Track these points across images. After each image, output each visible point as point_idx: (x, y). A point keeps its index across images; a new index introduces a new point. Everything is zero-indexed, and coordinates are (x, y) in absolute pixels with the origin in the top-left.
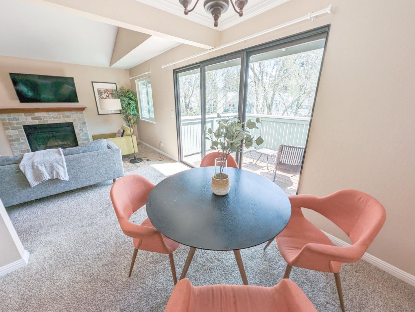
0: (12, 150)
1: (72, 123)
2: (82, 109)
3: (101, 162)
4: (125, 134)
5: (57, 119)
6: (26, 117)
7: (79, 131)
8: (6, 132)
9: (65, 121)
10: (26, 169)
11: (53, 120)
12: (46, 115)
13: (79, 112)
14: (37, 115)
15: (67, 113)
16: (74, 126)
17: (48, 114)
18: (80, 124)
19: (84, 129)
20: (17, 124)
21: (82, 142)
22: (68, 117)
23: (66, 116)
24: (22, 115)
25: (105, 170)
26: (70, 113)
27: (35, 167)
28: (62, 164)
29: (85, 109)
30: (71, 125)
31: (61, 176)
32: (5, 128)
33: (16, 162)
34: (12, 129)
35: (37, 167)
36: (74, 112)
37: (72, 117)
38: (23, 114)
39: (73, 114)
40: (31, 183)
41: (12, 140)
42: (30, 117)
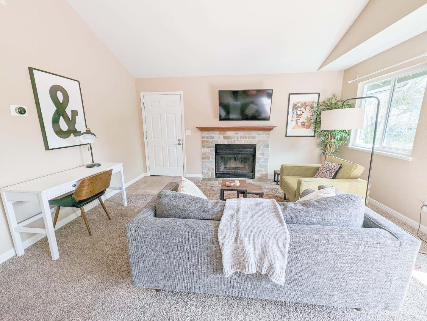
0: (202, 168)
1: (255, 145)
2: (270, 129)
3: (361, 263)
4: (340, 174)
5: (243, 139)
6: (219, 136)
7: (259, 155)
8: (203, 149)
9: (250, 142)
10: (226, 241)
11: (239, 141)
12: (235, 135)
13: (266, 132)
14: (228, 133)
15: (254, 133)
16: (257, 148)
17: (237, 133)
18: (263, 147)
19: (265, 154)
20: (212, 142)
21: (260, 169)
22: (254, 138)
23: (252, 136)
24: (216, 134)
25: (361, 283)
26: (257, 133)
27: (239, 242)
28: (283, 248)
29: (273, 129)
30: (253, 148)
31: (275, 274)
32: (203, 145)
33: (214, 216)
34: (207, 147)
35: (242, 242)
36: (261, 132)
37: (257, 137)
38: (218, 132)
39: (259, 134)
40: (226, 270)
41: (205, 157)
42: (222, 137)
